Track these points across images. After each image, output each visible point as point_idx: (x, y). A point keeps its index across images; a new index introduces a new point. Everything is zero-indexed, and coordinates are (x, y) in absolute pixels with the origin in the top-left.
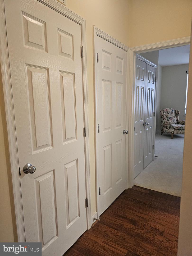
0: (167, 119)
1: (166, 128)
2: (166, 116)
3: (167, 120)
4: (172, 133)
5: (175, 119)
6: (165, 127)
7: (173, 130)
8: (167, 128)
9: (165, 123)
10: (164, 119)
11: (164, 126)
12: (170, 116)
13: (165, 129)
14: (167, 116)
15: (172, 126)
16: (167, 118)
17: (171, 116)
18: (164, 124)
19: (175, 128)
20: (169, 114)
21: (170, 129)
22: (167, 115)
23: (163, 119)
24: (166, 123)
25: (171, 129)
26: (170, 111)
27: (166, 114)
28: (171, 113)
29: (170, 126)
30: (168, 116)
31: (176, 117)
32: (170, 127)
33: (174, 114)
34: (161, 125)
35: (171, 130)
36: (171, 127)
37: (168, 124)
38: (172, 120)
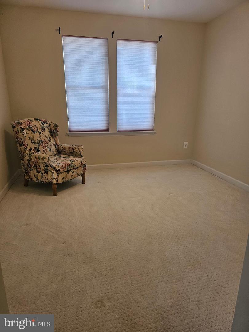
0: (33, 146)
1: (37, 171)
2: (29, 138)
3: (33, 148)
4: (55, 182)
5: (52, 145)
6: (32, 168)
7: (55, 175)
8: (39, 170)
9: (30, 157)
10: (26, 148)
11: (29, 165)
12: (40, 137)
13: (33, 173)
14: (32, 139)
15: (52, 166)
16: (34, 142)
17: (42, 139)
18: (29, 161)
19: (59, 170)
20: (38, 133)
21: (46, 172)
22: (33, 137)
23: (23, 147)
24: (33, 159)
25: (49, 172)
26: (37, 124)
27: (30, 134)
28: (40, 131)
29: (47, 166)
30: (35, 139)
31: (52, 140)
32: (47, 169)
33: (47, 133)
34: (22, 162)
35: (49, 177)
36: (49, 168)
37: (40, 161)
38: (45, 146)
